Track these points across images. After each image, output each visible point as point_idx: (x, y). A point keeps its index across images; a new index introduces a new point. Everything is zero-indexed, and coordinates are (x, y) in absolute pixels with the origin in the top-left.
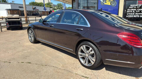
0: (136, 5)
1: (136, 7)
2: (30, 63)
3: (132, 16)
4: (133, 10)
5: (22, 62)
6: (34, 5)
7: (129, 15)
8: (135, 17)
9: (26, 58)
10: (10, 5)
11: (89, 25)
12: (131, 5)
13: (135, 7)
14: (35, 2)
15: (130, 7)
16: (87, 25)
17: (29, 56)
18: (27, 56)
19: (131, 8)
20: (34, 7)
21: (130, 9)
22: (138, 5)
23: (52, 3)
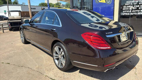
0: (133, 2)
1: (133, 3)
2: (9, 64)
3: (129, 14)
4: (129, 6)
5: (2, 63)
6: (44, 6)
7: (125, 12)
8: (132, 15)
9: (8, 59)
10: (20, 7)
11: (61, 26)
12: (127, 2)
13: (131, 4)
14: (44, 3)
15: (126, 4)
16: (60, 25)
17: (12, 57)
18: (10, 57)
19: (128, 5)
20: (43, 8)
21: (126, 6)
22: (135, 2)
23: (60, 3)
